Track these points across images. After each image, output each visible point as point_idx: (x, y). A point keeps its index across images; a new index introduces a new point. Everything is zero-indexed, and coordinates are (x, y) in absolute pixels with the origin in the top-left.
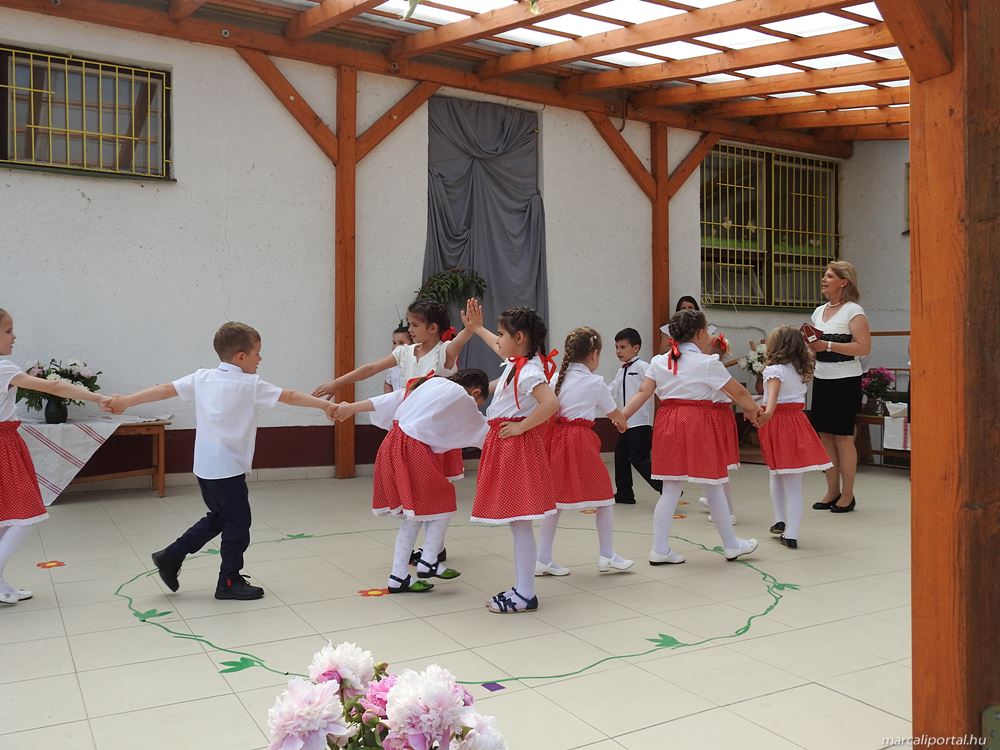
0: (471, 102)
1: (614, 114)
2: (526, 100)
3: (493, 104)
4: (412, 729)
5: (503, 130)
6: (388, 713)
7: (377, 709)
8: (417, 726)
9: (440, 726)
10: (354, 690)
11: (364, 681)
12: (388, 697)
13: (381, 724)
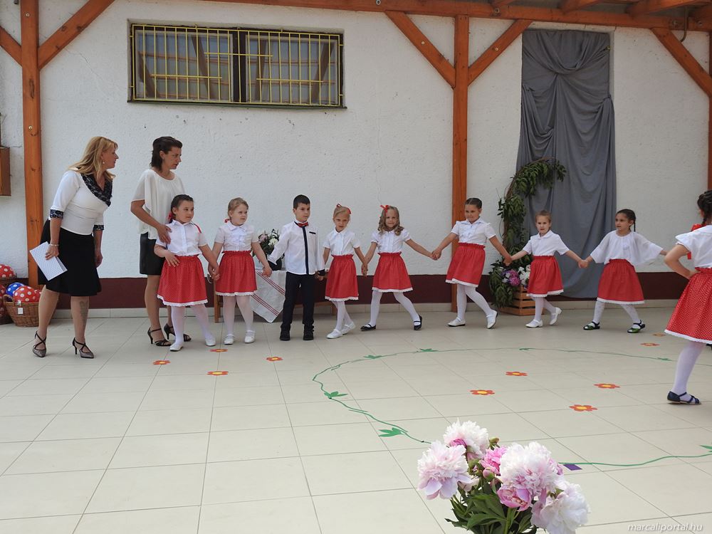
0: (555, 31)
1: (677, 28)
2: (600, 24)
3: (573, 31)
4: (519, 485)
5: (581, 50)
6: (501, 472)
7: (494, 468)
8: (523, 483)
9: (539, 486)
10: (475, 454)
11: (482, 448)
12: (500, 461)
13: (496, 479)
